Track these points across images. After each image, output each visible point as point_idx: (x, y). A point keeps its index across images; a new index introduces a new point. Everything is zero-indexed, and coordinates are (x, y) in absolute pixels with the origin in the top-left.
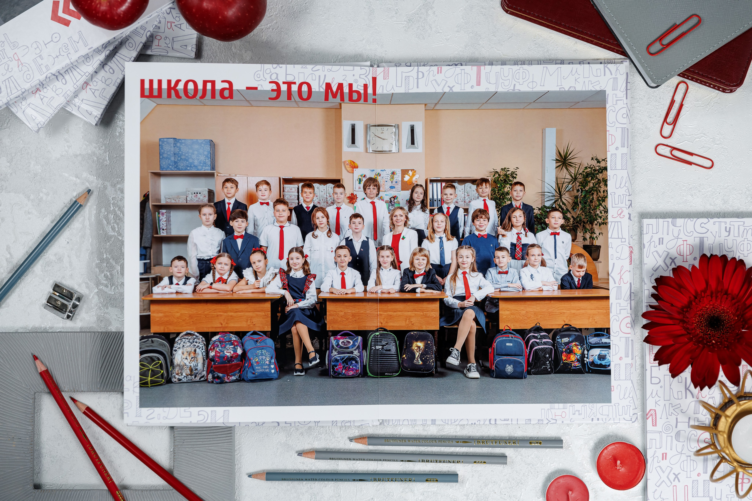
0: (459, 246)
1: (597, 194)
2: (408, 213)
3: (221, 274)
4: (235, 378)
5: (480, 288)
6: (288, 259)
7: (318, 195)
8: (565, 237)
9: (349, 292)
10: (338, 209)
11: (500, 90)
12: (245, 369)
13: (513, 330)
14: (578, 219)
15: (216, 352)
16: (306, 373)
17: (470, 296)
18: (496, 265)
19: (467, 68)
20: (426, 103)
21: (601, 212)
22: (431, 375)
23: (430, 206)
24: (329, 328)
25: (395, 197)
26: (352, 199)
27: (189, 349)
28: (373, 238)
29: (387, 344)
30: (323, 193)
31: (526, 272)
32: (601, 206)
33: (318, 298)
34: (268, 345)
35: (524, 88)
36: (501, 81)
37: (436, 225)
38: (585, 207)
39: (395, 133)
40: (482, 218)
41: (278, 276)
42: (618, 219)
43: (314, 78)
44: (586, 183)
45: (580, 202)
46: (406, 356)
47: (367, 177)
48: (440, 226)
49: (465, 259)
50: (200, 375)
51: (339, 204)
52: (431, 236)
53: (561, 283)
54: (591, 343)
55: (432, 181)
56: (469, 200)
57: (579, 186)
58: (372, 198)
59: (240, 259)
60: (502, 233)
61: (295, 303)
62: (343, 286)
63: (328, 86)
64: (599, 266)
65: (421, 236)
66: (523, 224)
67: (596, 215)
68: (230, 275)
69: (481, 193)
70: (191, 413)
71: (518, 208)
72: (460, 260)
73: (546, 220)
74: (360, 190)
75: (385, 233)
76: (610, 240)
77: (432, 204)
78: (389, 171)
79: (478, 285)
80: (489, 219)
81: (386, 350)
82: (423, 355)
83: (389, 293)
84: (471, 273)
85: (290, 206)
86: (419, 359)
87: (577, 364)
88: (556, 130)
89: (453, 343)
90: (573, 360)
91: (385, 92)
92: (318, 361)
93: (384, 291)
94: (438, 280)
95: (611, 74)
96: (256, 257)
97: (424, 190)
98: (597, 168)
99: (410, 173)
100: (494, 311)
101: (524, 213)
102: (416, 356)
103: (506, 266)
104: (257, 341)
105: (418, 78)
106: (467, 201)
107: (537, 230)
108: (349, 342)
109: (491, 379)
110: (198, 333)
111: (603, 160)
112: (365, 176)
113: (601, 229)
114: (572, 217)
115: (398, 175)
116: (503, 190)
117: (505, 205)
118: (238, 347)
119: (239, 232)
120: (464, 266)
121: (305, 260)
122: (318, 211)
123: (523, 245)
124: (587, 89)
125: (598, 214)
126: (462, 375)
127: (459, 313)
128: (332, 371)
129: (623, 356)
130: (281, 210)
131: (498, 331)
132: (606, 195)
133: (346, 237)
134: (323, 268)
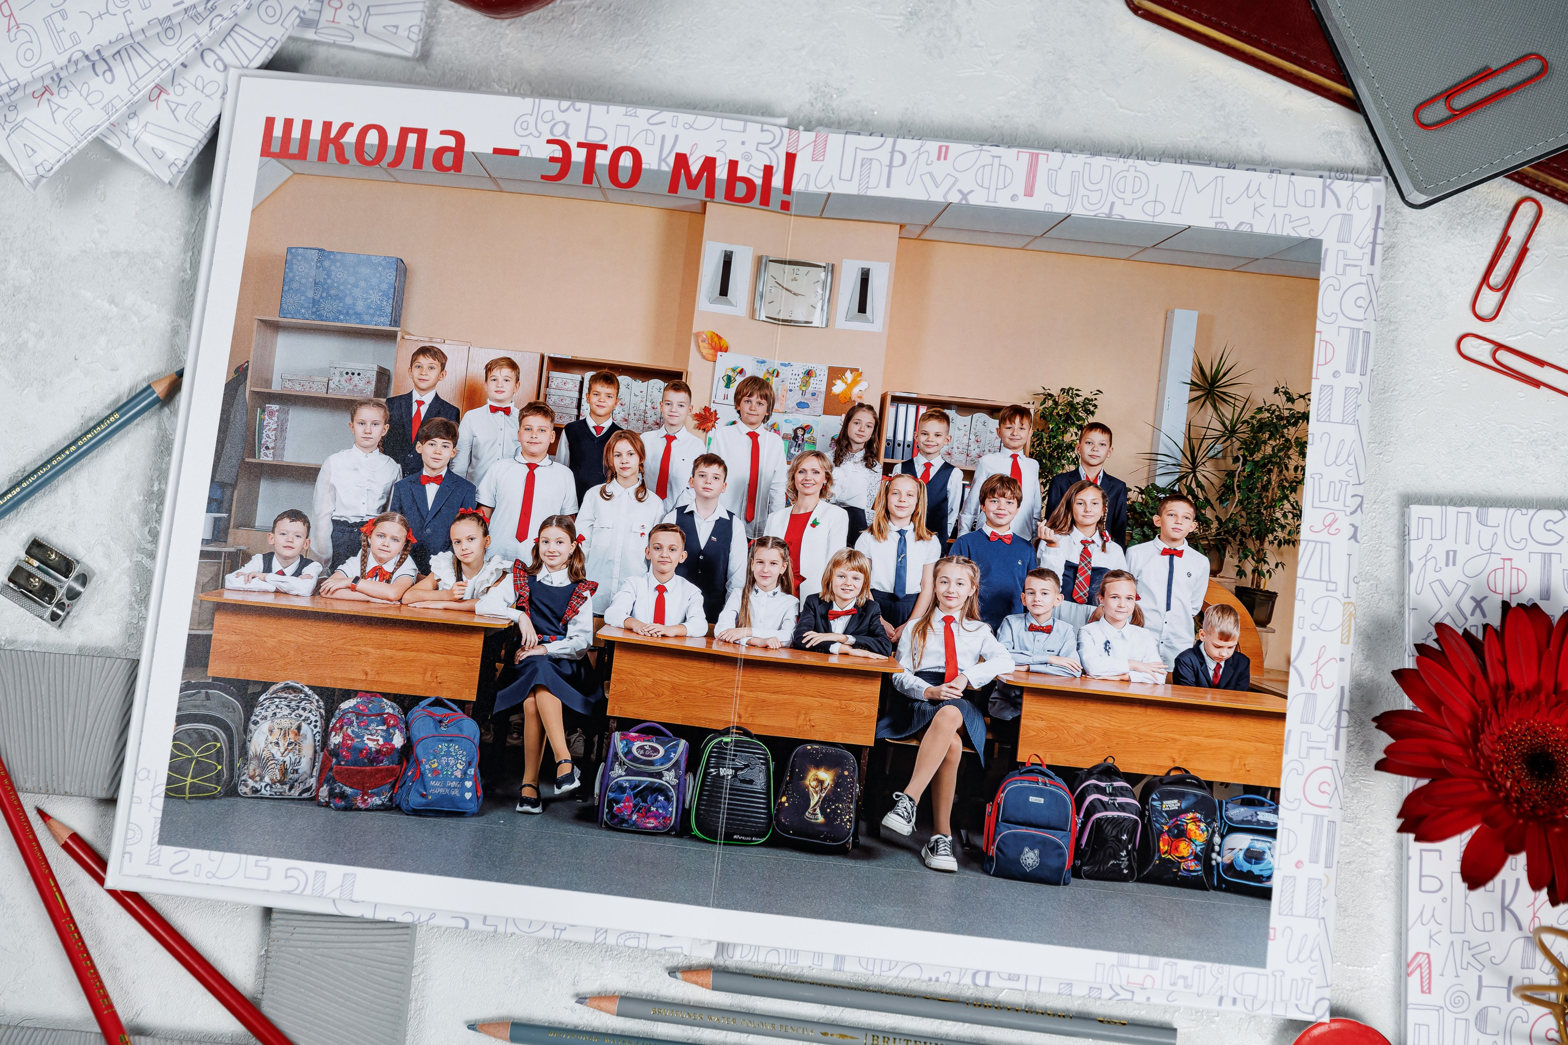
0: (942, 556)
1: (1281, 472)
2: (831, 468)
3: (380, 560)
4: (380, 802)
5: (981, 659)
6: (537, 541)
7: (626, 401)
8: (1195, 564)
9: (671, 633)
10: (670, 439)
11: (1078, 211)
12: (404, 783)
13: (1049, 767)
14: (1231, 525)
15: (346, 737)
16: (544, 809)
17: (956, 675)
18: (1026, 610)
19: (1008, 154)
20: (903, 222)
21: (1285, 516)
22: (841, 851)
23: (886, 456)
24: (613, 710)
25: (806, 429)
26: (705, 420)
27: (285, 723)
28: (743, 516)
29: (746, 766)
30: (639, 399)
31: (1095, 634)
32: (1285, 502)
33: (595, 639)
34: (465, 734)
35: (1134, 213)
36: (1082, 191)
37: (893, 500)
38: (1248, 498)
39: (824, 283)
40: (1003, 496)
41: (510, 577)
42: (1323, 536)
43: (650, 141)
44: (1256, 444)
45: (1239, 487)
46: (788, 800)
47: (747, 376)
48: (902, 504)
49: (954, 588)
50: (302, 787)
51: (673, 427)
52: (879, 525)
53: (1176, 669)
54: (1230, 819)
55: (896, 400)
56: (977, 451)
57: (1239, 449)
58: (752, 424)
59: (428, 530)
60: (1048, 538)
61: (539, 643)
62: (659, 616)
63: (681, 160)
64: (1270, 640)
65: (857, 522)
66: (1100, 522)
67: (1272, 521)
68: (400, 563)
69: (1007, 440)
70: (269, 869)
71: (1092, 484)
72: (942, 589)
73: (1155, 518)
74: (726, 402)
75: (773, 508)
76: (1300, 583)
77: (890, 453)
78: (800, 368)
79: (976, 652)
80: (1019, 501)
81: (744, 781)
82: (829, 801)
83: (766, 647)
84: (965, 620)
85: (557, 421)
86: (818, 811)
87: (1192, 865)
88: (1200, 317)
89: (903, 782)
90: (1186, 855)
91: (812, 189)
92: (577, 784)
93: (753, 642)
94: (883, 629)
95: (1339, 206)
96: (464, 530)
97: (875, 418)
98: (1286, 413)
99: (849, 376)
100: (1009, 716)
101: (1104, 497)
102: (812, 803)
103: (1049, 614)
104: (440, 722)
105: (890, 166)
106: (974, 454)
107: (1132, 538)
108: (656, 751)
109: (985, 878)
110: (311, 688)
111: (1301, 396)
112: (741, 372)
113: (1281, 554)
114: (1217, 518)
115: (819, 378)
116: (1060, 438)
117: (1062, 474)
118: (397, 731)
119: (434, 469)
120: (949, 603)
121: (578, 546)
122: (620, 437)
123: (1094, 570)
124: (1279, 233)
125: (1278, 519)
126: (915, 861)
127: (924, 713)
128: (607, 813)
129: (1306, 860)
130: (535, 429)
131: (1014, 766)
132: (1301, 477)
133: (680, 505)
134: (616, 569)
